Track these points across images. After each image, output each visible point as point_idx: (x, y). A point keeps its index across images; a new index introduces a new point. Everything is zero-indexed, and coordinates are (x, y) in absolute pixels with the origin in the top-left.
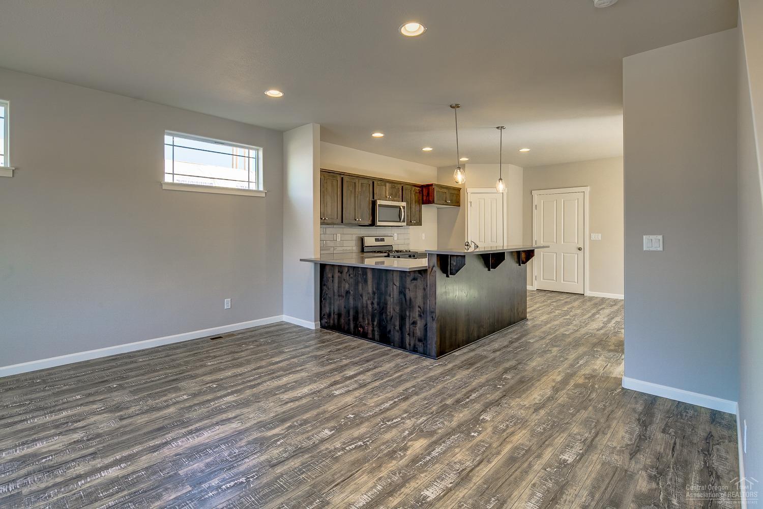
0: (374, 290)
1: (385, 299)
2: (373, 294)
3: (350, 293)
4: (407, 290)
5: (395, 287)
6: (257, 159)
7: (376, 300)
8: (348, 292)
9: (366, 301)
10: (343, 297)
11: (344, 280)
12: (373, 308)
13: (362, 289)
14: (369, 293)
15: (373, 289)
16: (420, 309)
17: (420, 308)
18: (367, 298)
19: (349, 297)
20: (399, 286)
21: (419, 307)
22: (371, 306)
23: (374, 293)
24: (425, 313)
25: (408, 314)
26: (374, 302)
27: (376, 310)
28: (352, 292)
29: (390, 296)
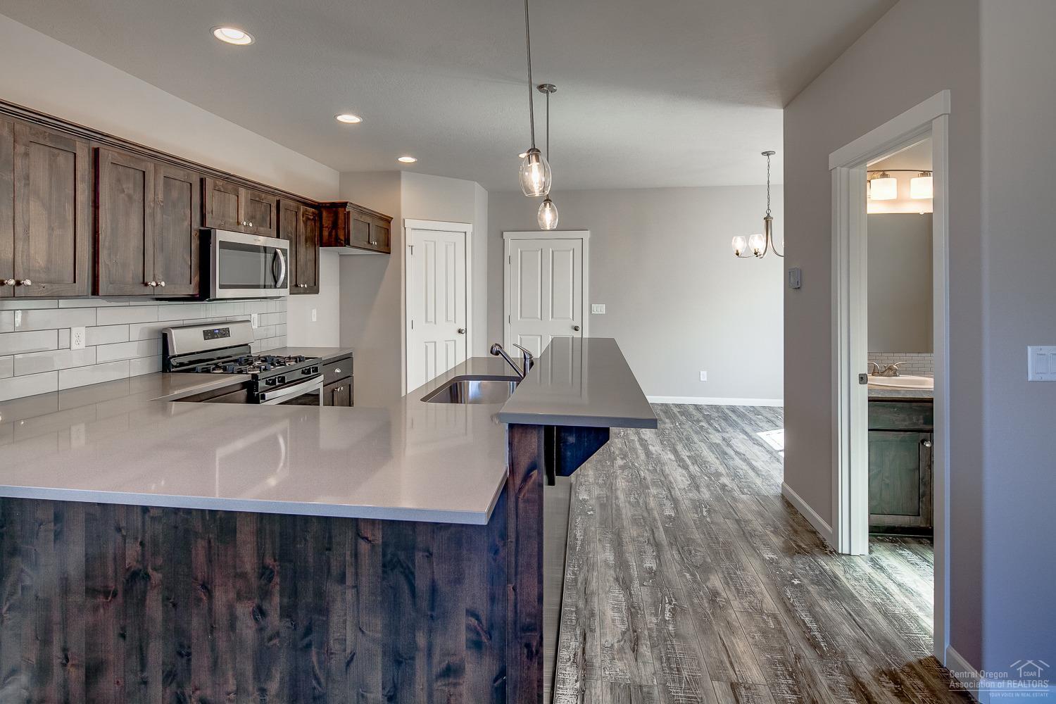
0: (269, 561)
1: (320, 594)
2: (261, 575)
3: (147, 577)
4: (419, 556)
5: (364, 547)
7: (276, 599)
8: (136, 577)
9: (231, 608)
10: (115, 595)
11: (119, 529)
12: (261, 630)
13: (210, 561)
14: (243, 575)
15: (261, 556)
16: (473, 621)
17: (477, 618)
18: (232, 595)
19: (144, 593)
20: (385, 545)
21: (472, 613)
22: (251, 623)
23: (265, 573)
24: (496, 634)
25: (421, 640)
26: (266, 606)
27: (278, 634)
28: (156, 577)
29: (342, 580)
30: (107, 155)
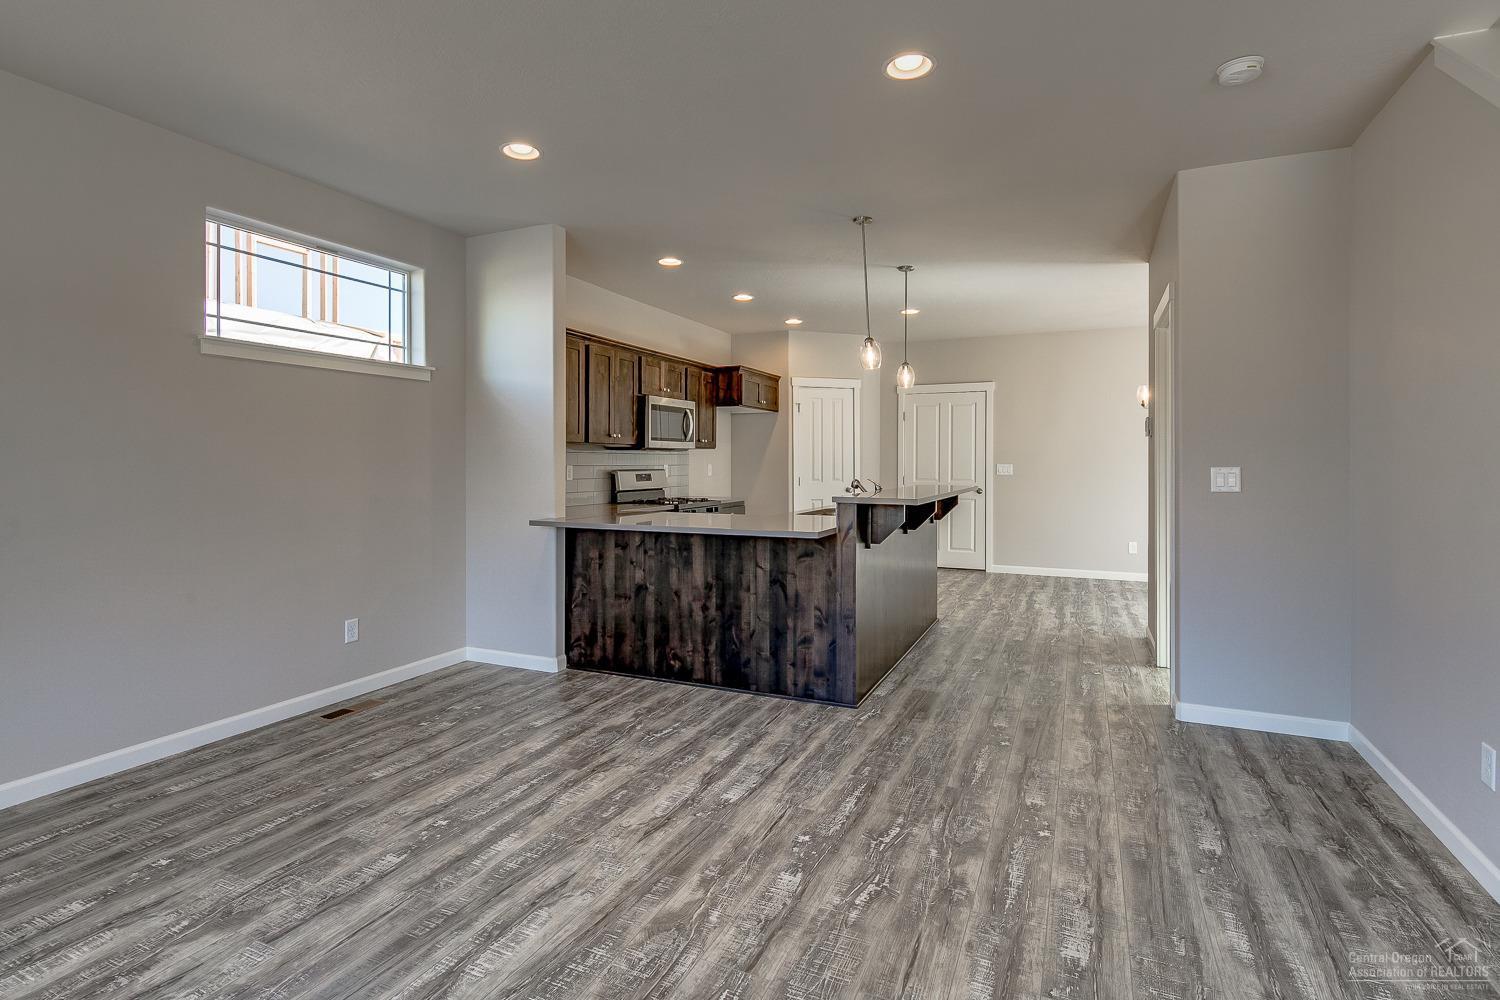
0: (710, 579)
1: (736, 598)
2: (706, 588)
3: (647, 588)
4: (789, 577)
5: (759, 571)
6: (409, 293)
7: (714, 600)
8: (641, 589)
9: (690, 605)
10: (630, 598)
11: (632, 563)
12: (705, 617)
13: (679, 580)
14: (695, 588)
15: (706, 577)
16: (818, 613)
17: (820, 610)
18: (691, 598)
19: (645, 596)
20: (771, 571)
21: (818, 609)
22: (701, 613)
23: (708, 587)
24: (830, 620)
25: (790, 623)
26: (708, 604)
27: (714, 620)
28: (651, 588)
29: (748, 589)
30: (594, 347)
